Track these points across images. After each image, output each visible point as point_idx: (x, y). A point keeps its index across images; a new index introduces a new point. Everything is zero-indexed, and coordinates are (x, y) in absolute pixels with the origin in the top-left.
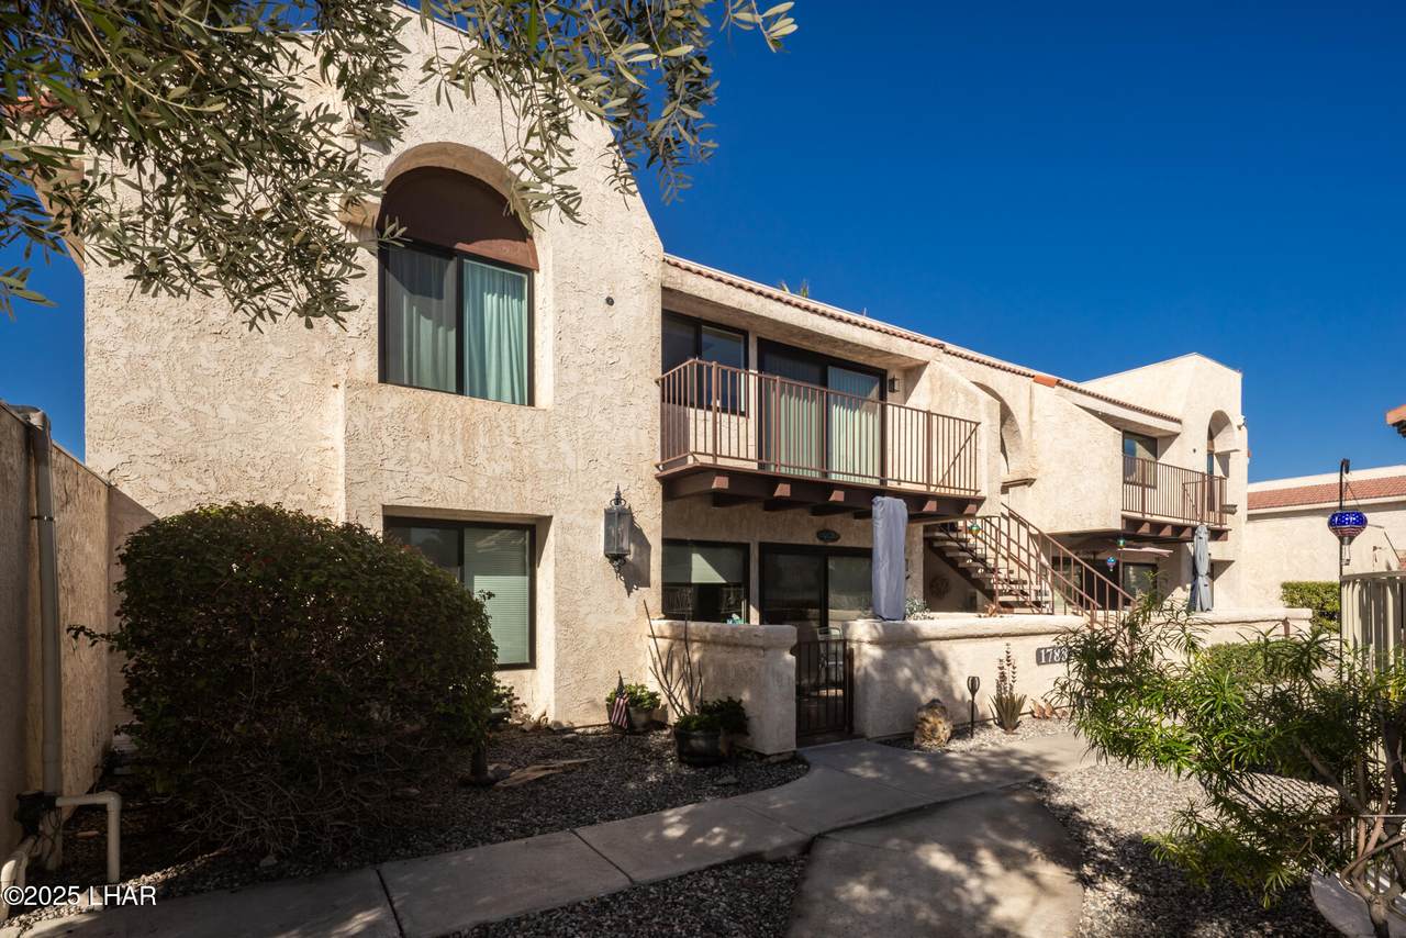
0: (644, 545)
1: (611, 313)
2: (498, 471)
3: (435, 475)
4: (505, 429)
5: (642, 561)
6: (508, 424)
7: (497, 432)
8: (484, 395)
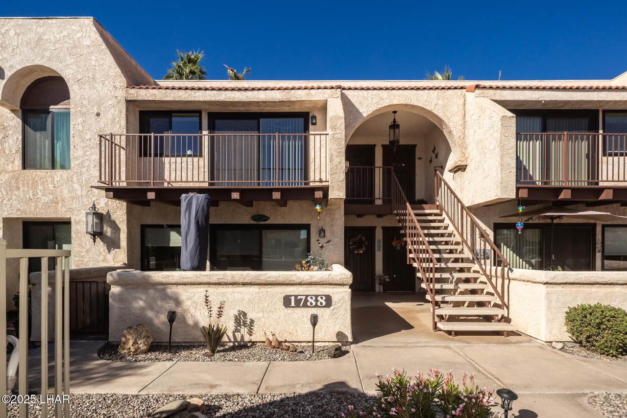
0: (116, 229)
1: (98, 120)
2: (46, 200)
3: (22, 204)
4: (49, 181)
5: (116, 236)
6: (51, 179)
7: (46, 183)
8: (41, 168)
